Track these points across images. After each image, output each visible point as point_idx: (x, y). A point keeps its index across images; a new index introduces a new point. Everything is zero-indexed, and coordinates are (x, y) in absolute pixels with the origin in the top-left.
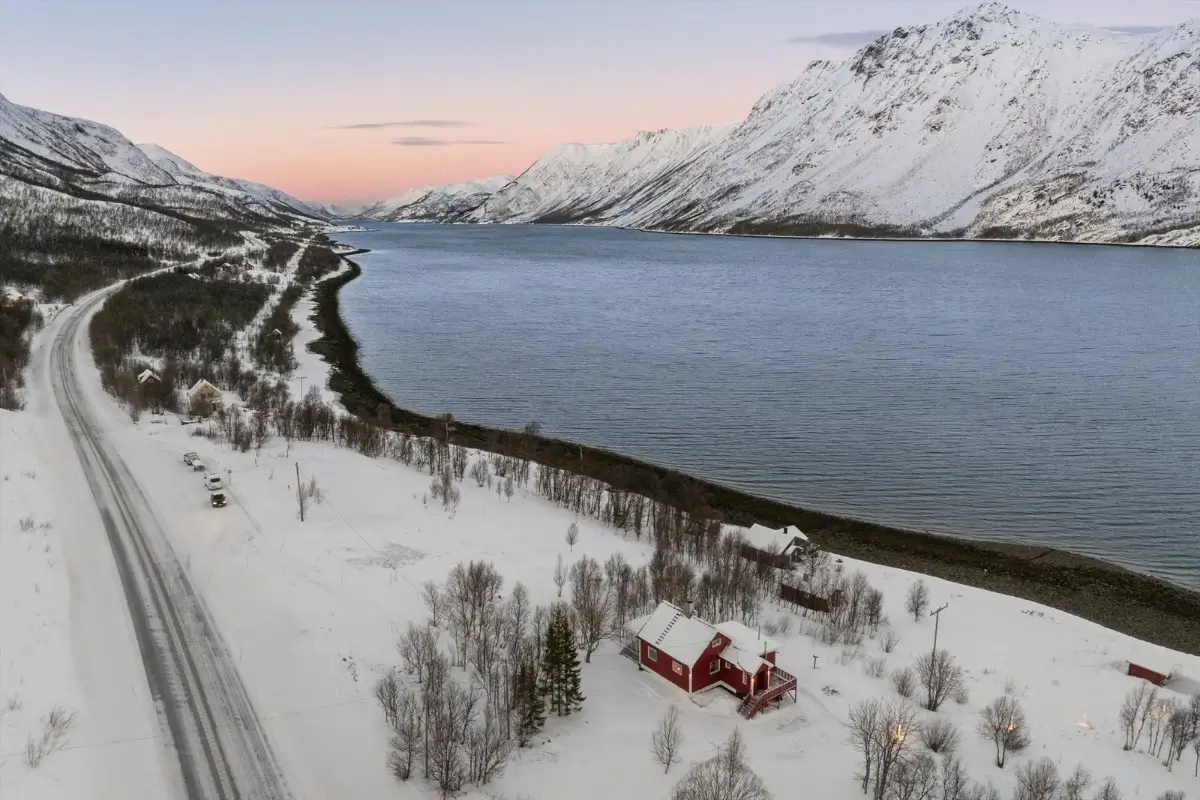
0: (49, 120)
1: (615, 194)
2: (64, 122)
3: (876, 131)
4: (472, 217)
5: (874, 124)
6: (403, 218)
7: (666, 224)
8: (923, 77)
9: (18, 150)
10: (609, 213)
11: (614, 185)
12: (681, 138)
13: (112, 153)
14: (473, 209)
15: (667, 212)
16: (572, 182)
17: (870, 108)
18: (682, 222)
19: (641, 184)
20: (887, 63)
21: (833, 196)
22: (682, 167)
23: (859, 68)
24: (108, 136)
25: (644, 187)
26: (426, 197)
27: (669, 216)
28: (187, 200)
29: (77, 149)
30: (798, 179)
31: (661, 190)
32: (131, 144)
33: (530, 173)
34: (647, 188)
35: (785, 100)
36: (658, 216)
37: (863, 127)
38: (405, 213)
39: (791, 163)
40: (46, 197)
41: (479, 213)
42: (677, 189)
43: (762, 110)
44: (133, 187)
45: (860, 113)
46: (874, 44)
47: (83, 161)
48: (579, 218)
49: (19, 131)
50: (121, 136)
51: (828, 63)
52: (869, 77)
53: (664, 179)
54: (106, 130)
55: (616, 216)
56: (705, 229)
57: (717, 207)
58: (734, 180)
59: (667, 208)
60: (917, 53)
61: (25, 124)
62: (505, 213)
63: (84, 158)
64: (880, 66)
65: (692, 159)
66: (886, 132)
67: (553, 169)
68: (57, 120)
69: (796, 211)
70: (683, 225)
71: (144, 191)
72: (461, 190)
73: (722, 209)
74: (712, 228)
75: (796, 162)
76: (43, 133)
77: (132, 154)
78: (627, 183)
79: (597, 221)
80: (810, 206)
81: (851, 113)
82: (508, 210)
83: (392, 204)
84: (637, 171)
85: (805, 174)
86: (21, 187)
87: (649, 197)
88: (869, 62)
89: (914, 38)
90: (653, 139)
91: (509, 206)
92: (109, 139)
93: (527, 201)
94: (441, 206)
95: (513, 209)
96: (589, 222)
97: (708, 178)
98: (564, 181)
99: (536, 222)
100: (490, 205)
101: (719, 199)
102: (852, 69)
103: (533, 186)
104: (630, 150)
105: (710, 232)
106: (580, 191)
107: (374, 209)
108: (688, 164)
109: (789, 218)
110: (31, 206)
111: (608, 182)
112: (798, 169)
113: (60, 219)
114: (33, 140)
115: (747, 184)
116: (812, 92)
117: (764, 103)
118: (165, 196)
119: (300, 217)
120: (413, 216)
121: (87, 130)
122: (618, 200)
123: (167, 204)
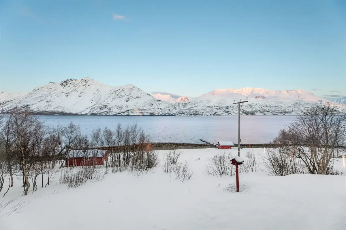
3: (67, 96)
5: (67, 95)
8: (76, 87)
17: (65, 91)
20: (69, 85)
21: (57, 107)
22: (10, 101)
23: (62, 85)
30: (47, 104)
35: (43, 89)
37: (64, 95)
39: (45, 101)
42: (8, 105)
43: (36, 90)
45: (63, 93)
46: (65, 81)
51: (54, 83)
52: (65, 86)
58: (28, 104)
60: (75, 83)
64: (67, 85)
65: (14, 99)
66: (69, 96)
69: (47, 110)
75: (47, 101)
80: (51, 109)
81: (61, 92)
85: (49, 103)
88: (64, 84)
89: (74, 81)
97: (19, 103)
102: (60, 84)
108: (13, 100)
109: (46, 111)
112: (47, 102)
115: (32, 105)
116: (50, 88)
117: (37, 89)
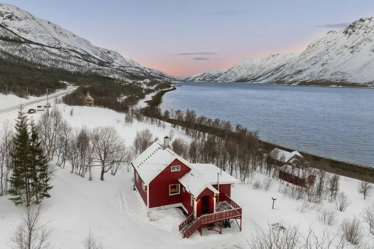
0: (102, 50)
1: (261, 74)
2: (105, 51)
3: (352, 52)
4: (216, 80)
5: (351, 50)
6: (196, 80)
7: (277, 82)
8: (370, 34)
9: (92, 57)
10: (258, 79)
11: (261, 71)
12: (284, 57)
13: (116, 59)
14: (216, 78)
15: (278, 78)
16: (248, 70)
17: (350, 44)
18: (282, 81)
19: (270, 71)
20: (357, 30)
21: (335, 73)
22: (283, 65)
23: (346, 32)
24: (116, 54)
25: (270, 72)
26: (203, 74)
27: (278, 79)
28: (133, 70)
29: (108, 58)
30: (323, 68)
31: (276, 72)
32: (122, 57)
33: (234, 67)
34: (271, 72)
35: (319, 43)
36: (275, 79)
37: (347, 51)
38: (197, 79)
39: (321, 63)
40: (92, 66)
41: (218, 79)
42: (281, 72)
43: (311, 47)
44: (119, 67)
45: (346, 47)
46: (352, 24)
47: (108, 60)
48: (249, 81)
49: (93, 52)
50: (119, 54)
51: (335, 31)
52: (350, 35)
53: (277, 69)
54: (116, 53)
55: (261, 80)
56: (290, 84)
57: (294, 77)
58: (300, 69)
59: (278, 77)
60: (368, 26)
61: (95, 50)
62: (226, 79)
63: (109, 60)
64: (354, 31)
65: (287, 63)
66: (355, 53)
67: (242, 66)
68: (104, 50)
69: (322, 78)
70: (283, 82)
71: (122, 68)
72: (214, 72)
73: (296, 77)
74: (292, 83)
75: (323, 63)
76: (99, 53)
77: (122, 59)
78: (265, 70)
79: (255, 82)
80: (327, 77)
81: (343, 46)
82: (227, 78)
83: (193, 77)
84: (269, 67)
85: (325, 66)
86: (86, 63)
87: (272, 74)
88: (350, 30)
89: (367, 22)
90: (274, 57)
91: (228, 77)
92: (116, 55)
93: (233, 75)
94: (208, 77)
95: (228, 78)
96: (252, 82)
97: (292, 68)
98: (245, 70)
99: (236, 82)
100: (222, 76)
101: (295, 74)
102: (343, 33)
103: (236, 71)
104: (267, 60)
105: (292, 85)
106: (250, 73)
107: (188, 78)
108: (285, 65)
109: (319, 80)
110: (87, 67)
111: (259, 70)
112: (323, 65)
113: (94, 71)
114: (96, 54)
115: (305, 70)
116: (329, 40)
117: (312, 45)
118: (127, 69)
119: (166, 78)
120: (199, 80)
121: (111, 53)
122: (262, 76)
123: (128, 72)
